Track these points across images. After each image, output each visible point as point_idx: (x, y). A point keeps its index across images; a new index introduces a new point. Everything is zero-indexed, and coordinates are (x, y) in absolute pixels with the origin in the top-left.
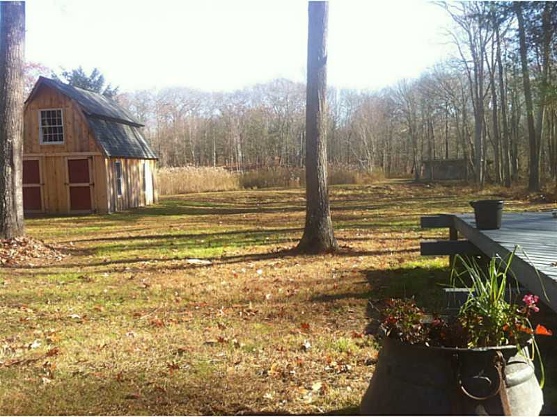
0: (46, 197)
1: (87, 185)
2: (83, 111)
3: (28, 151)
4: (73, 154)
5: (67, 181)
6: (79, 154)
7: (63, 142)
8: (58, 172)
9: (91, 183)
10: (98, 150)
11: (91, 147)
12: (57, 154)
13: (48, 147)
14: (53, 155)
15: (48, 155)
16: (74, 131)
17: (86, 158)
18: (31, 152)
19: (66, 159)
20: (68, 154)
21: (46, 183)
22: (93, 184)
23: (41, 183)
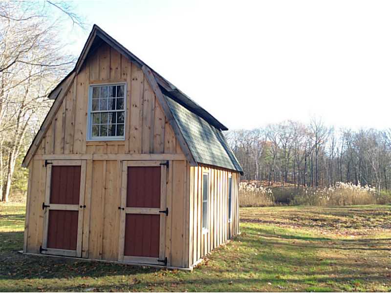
0: (86, 231)
1: (154, 211)
2: (160, 86)
3: (67, 152)
4: (137, 156)
5: (123, 205)
6: (147, 157)
7: (124, 137)
8: (110, 186)
9: (163, 208)
10: (179, 150)
11: (167, 145)
12: (112, 157)
13: (98, 144)
14: (105, 157)
15: (96, 157)
16: (143, 119)
17: (158, 164)
18: (72, 152)
19: (125, 166)
20: (129, 157)
21: (88, 204)
22: (166, 212)
23: (81, 203)
